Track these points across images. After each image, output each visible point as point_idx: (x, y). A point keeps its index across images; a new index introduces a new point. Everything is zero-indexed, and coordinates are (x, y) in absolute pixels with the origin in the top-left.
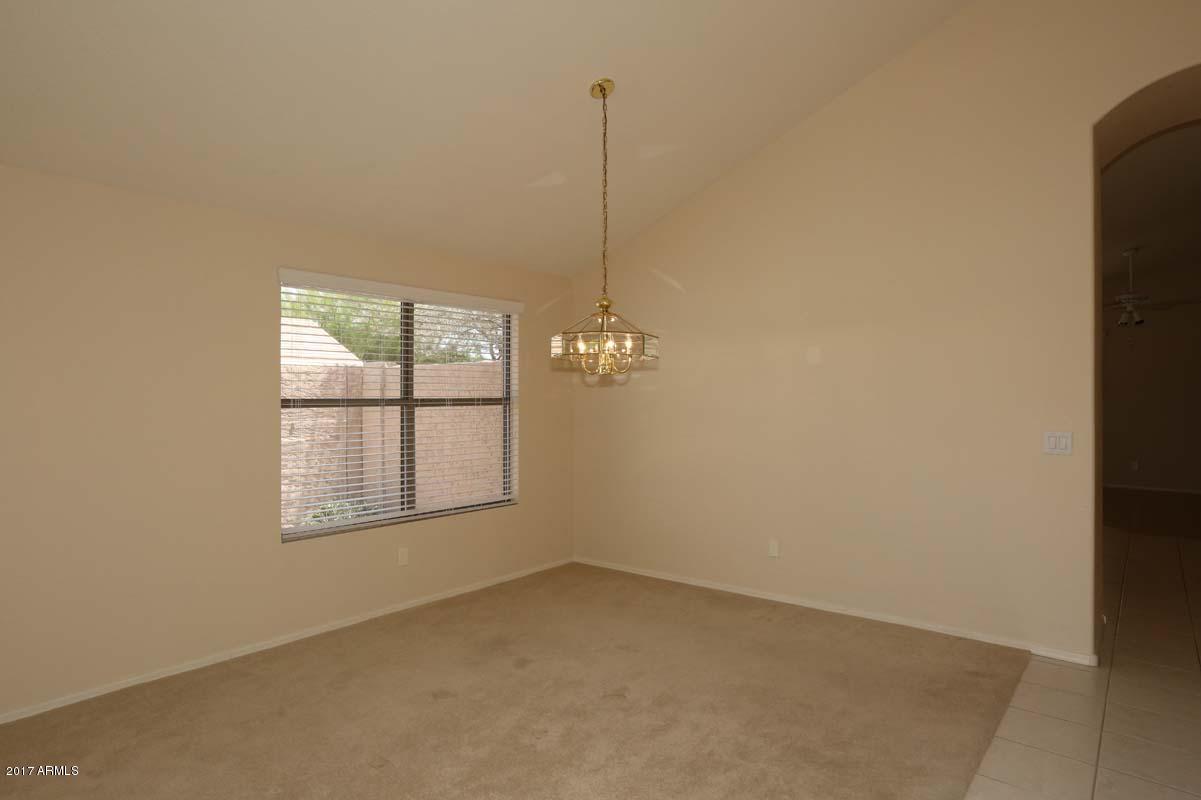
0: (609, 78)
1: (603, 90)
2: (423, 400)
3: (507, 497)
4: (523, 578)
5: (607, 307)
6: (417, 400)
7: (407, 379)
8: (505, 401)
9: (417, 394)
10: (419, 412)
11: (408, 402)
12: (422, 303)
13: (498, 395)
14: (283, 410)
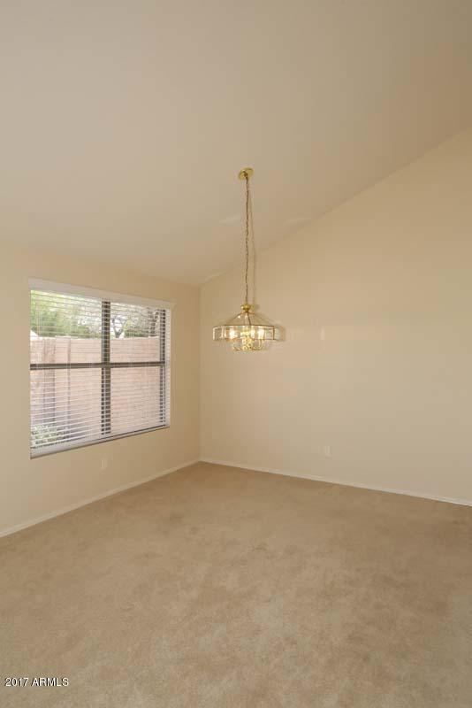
0: (251, 167)
1: (246, 175)
2: (116, 364)
3: (162, 424)
4: (173, 473)
5: (248, 309)
6: (112, 364)
7: (106, 351)
8: (161, 363)
9: (112, 360)
10: (114, 371)
11: (106, 365)
12: (116, 302)
13: (158, 360)
14: (32, 372)
